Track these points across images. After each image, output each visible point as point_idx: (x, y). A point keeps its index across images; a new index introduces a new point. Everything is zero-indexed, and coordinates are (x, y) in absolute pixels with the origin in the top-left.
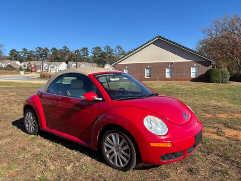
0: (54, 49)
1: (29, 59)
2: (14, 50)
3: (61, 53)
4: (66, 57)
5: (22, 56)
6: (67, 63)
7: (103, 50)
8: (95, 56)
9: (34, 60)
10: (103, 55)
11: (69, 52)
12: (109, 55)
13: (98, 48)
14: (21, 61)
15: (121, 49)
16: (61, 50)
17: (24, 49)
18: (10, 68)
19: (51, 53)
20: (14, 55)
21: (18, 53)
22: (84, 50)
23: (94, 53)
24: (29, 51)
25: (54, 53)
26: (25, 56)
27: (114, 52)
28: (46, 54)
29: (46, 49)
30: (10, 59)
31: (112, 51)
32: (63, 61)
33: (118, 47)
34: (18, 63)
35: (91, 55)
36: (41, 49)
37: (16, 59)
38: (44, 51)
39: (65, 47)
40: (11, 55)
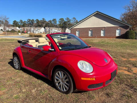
0: (37, 20)
1: (23, 26)
2: (15, 21)
3: (41, 22)
4: (44, 25)
5: (20, 24)
6: (44, 28)
7: (65, 20)
8: (60, 24)
9: (27, 26)
10: (65, 23)
11: (45, 21)
12: (68, 23)
13: (62, 19)
14: (19, 27)
15: (75, 19)
16: (41, 21)
17: (21, 20)
18: (13, 31)
19: (36, 22)
20: (15, 24)
21: (17, 22)
22: (54, 20)
23: (60, 22)
24: (23, 21)
25: (37, 22)
26: (21, 24)
27: (71, 21)
28: (33, 23)
29: (33, 20)
30: (13, 26)
31: (70, 21)
32: (42, 27)
33: (74, 18)
34: (18, 28)
35: (58, 23)
36: (30, 20)
37: (16, 26)
38: (32, 21)
39: (44, 19)
40: (14, 24)
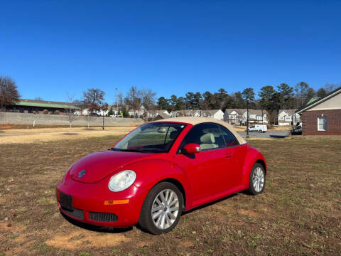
0: (207, 93)
1: (178, 108)
2: (162, 98)
3: (216, 99)
4: (223, 103)
5: (170, 104)
6: (224, 111)
7: (276, 89)
8: (263, 99)
9: (184, 109)
10: (276, 97)
11: (227, 95)
12: (286, 97)
13: (269, 87)
14: (170, 111)
15: (306, 86)
16: (216, 94)
17: (173, 96)
19: (204, 99)
20: (162, 104)
21: (166, 100)
22: (249, 92)
23: (262, 95)
24: (178, 98)
25: (207, 99)
26: (173, 104)
27: (294, 92)
28: (197, 100)
29: (198, 94)
30: (158, 108)
31: (290, 91)
32: (219, 109)
33: (302, 84)
34: (166, 112)
35: (257, 97)
36: (191, 94)
37: (164, 109)
38: (195, 97)
39: (222, 90)
40: (159, 103)
